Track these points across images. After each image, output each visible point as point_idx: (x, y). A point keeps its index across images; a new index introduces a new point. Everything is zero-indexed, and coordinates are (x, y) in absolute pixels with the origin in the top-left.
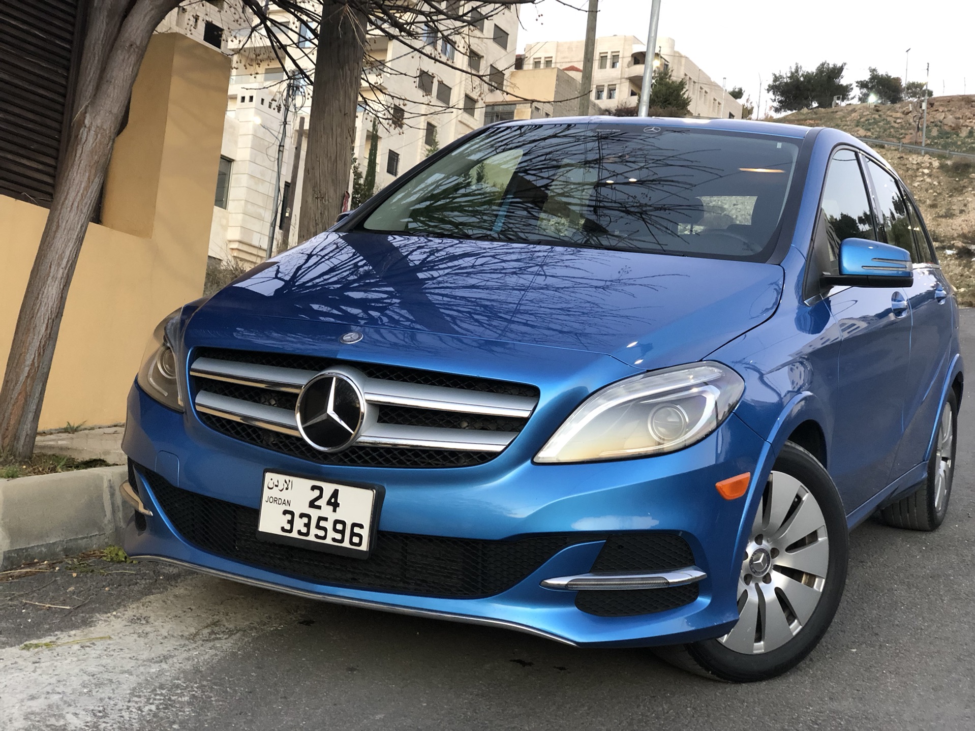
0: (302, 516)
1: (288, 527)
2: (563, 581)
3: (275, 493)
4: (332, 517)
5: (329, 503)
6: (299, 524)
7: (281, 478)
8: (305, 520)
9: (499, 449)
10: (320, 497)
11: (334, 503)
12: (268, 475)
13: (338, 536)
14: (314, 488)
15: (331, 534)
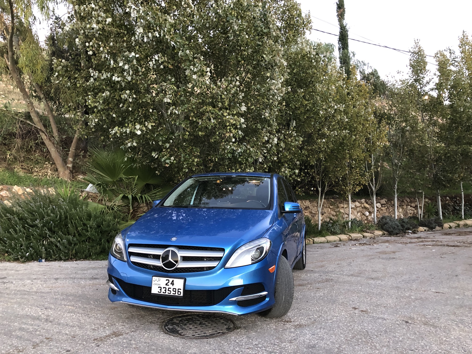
0: (164, 288)
1: (160, 291)
2: (234, 299)
3: (156, 282)
5: (171, 284)
8: (165, 289)
9: (215, 266)
10: (169, 282)
12: (154, 278)
13: (174, 293)
14: (167, 280)
15: (172, 292)
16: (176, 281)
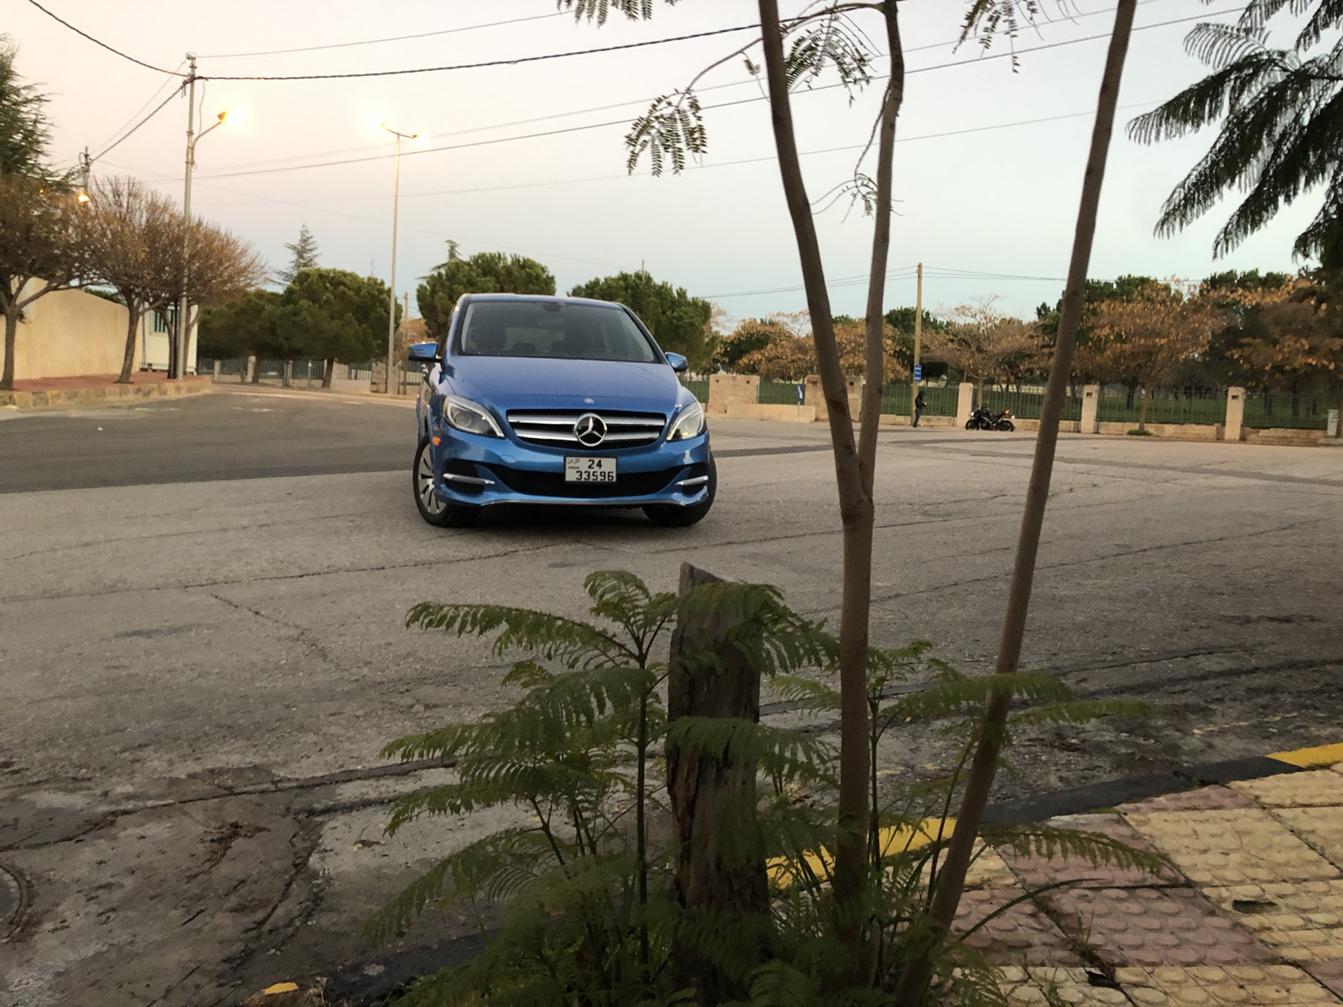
2: (682, 483)
3: (572, 465)
4: (599, 471)
6: (585, 476)
7: (574, 459)
11: (599, 465)
12: (568, 459)
16: (604, 461)
